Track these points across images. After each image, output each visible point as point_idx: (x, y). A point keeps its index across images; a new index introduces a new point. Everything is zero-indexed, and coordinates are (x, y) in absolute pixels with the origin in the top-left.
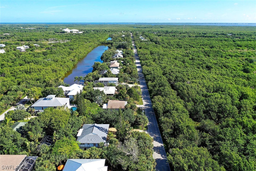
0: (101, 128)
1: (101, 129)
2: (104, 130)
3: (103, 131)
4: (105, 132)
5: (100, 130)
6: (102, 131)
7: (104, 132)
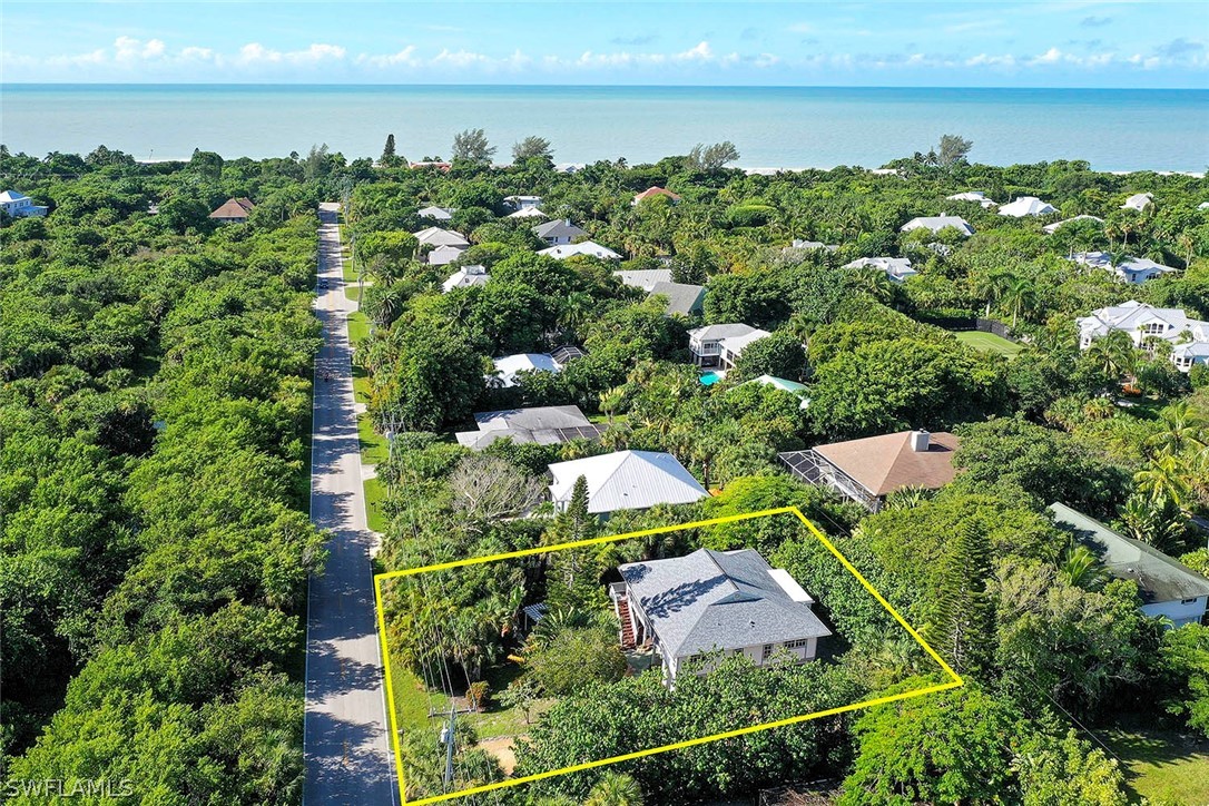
0: (688, 597)
1: (686, 593)
2: (666, 602)
3: (669, 597)
4: (657, 597)
5: (684, 586)
6: (671, 592)
7: (665, 595)
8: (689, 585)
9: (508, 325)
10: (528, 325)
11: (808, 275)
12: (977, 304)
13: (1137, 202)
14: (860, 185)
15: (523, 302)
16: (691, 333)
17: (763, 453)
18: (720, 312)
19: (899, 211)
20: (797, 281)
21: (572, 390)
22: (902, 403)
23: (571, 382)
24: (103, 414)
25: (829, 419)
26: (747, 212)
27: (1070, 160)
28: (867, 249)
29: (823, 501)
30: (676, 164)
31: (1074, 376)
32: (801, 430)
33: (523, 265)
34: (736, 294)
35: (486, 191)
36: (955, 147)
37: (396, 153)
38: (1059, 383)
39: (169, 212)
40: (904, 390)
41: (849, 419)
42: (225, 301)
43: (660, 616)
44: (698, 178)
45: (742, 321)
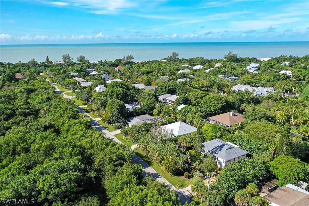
0: (219, 149)
2: (215, 151)
4: (211, 150)
6: (214, 148)
8: (217, 147)
10: (125, 97)
12: (207, 87)
13: (217, 65)
14: (163, 64)
15: (123, 92)
16: (159, 97)
18: (162, 92)
19: (176, 69)
22: (220, 107)
24: (43, 126)
25: (206, 112)
26: (146, 70)
27: (200, 57)
28: (180, 77)
30: (119, 61)
31: (244, 99)
33: (115, 84)
34: (166, 87)
36: (175, 55)
37: (49, 60)
38: (241, 101)
39: (6, 77)
41: (211, 111)
43: (216, 154)
44: (126, 64)
45: (168, 94)
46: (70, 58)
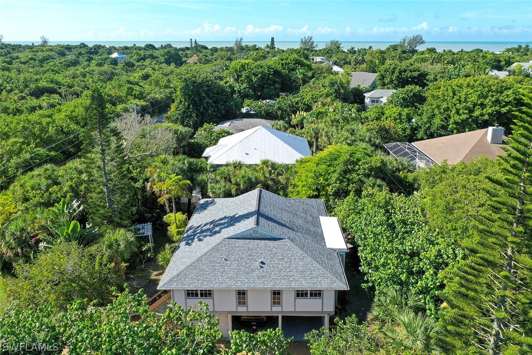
4: (200, 226)
6: (212, 222)
7: (206, 225)
9: (261, 83)
10: (273, 85)
11: (443, 72)
16: (365, 95)
17: (367, 139)
18: (384, 85)
20: (436, 76)
21: (279, 113)
23: (279, 108)
25: (429, 128)
29: (399, 170)
30: (396, 48)
32: (409, 135)
35: (300, 52)
39: (164, 56)
40: (488, 108)
42: (143, 75)
43: (186, 244)
46: (314, 45)
